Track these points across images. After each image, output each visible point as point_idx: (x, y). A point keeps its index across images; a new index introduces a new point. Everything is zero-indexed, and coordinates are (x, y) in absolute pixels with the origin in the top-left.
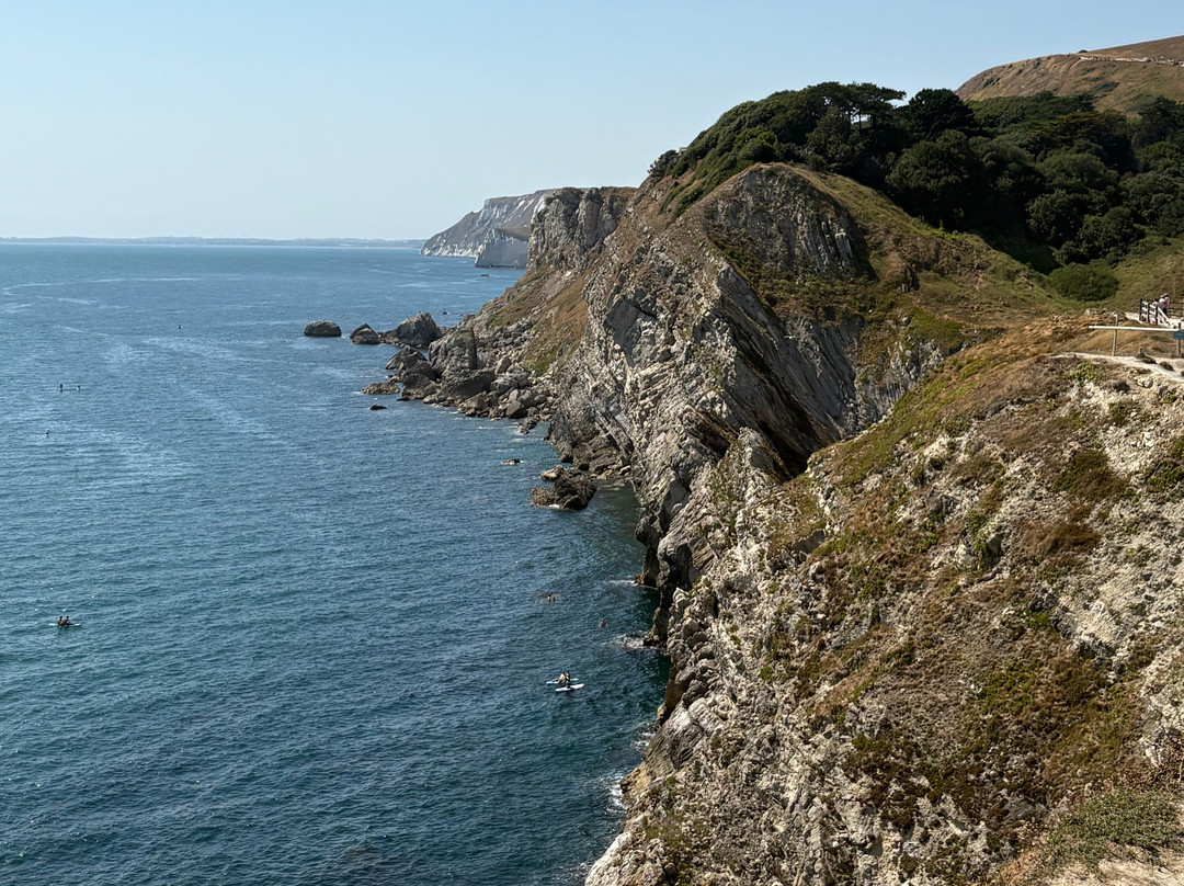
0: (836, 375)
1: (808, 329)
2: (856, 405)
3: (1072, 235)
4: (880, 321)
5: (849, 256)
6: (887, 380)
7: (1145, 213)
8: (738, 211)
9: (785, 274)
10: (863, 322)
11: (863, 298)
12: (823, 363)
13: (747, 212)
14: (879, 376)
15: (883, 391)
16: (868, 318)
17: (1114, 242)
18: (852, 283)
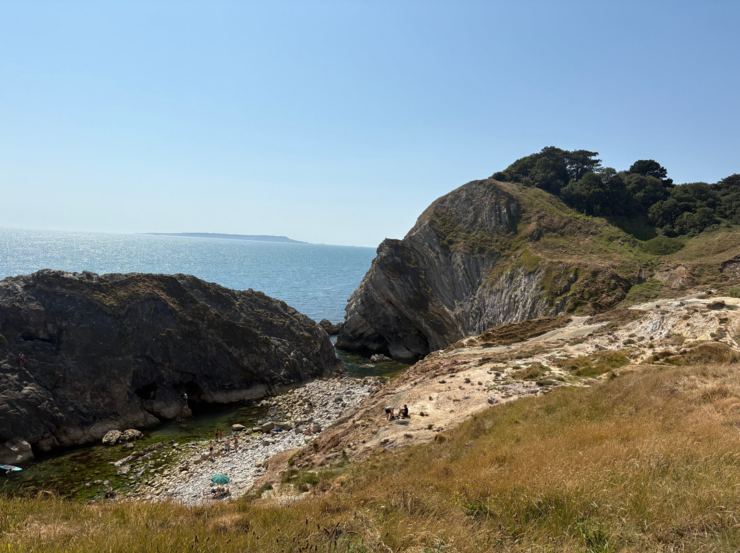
0: (469, 282)
1: (462, 257)
2: (474, 299)
3: (672, 222)
4: (508, 256)
5: (506, 223)
6: (496, 286)
7: (728, 212)
8: (456, 199)
9: (467, 230)
10: (500, 256)
11: (505, 244)
12: (463, 275)
13: (460, 200)
14: (492, 284)
15: (491, 292)
16: (503, 254)
17: (695, 226)
18: (504, 236)
